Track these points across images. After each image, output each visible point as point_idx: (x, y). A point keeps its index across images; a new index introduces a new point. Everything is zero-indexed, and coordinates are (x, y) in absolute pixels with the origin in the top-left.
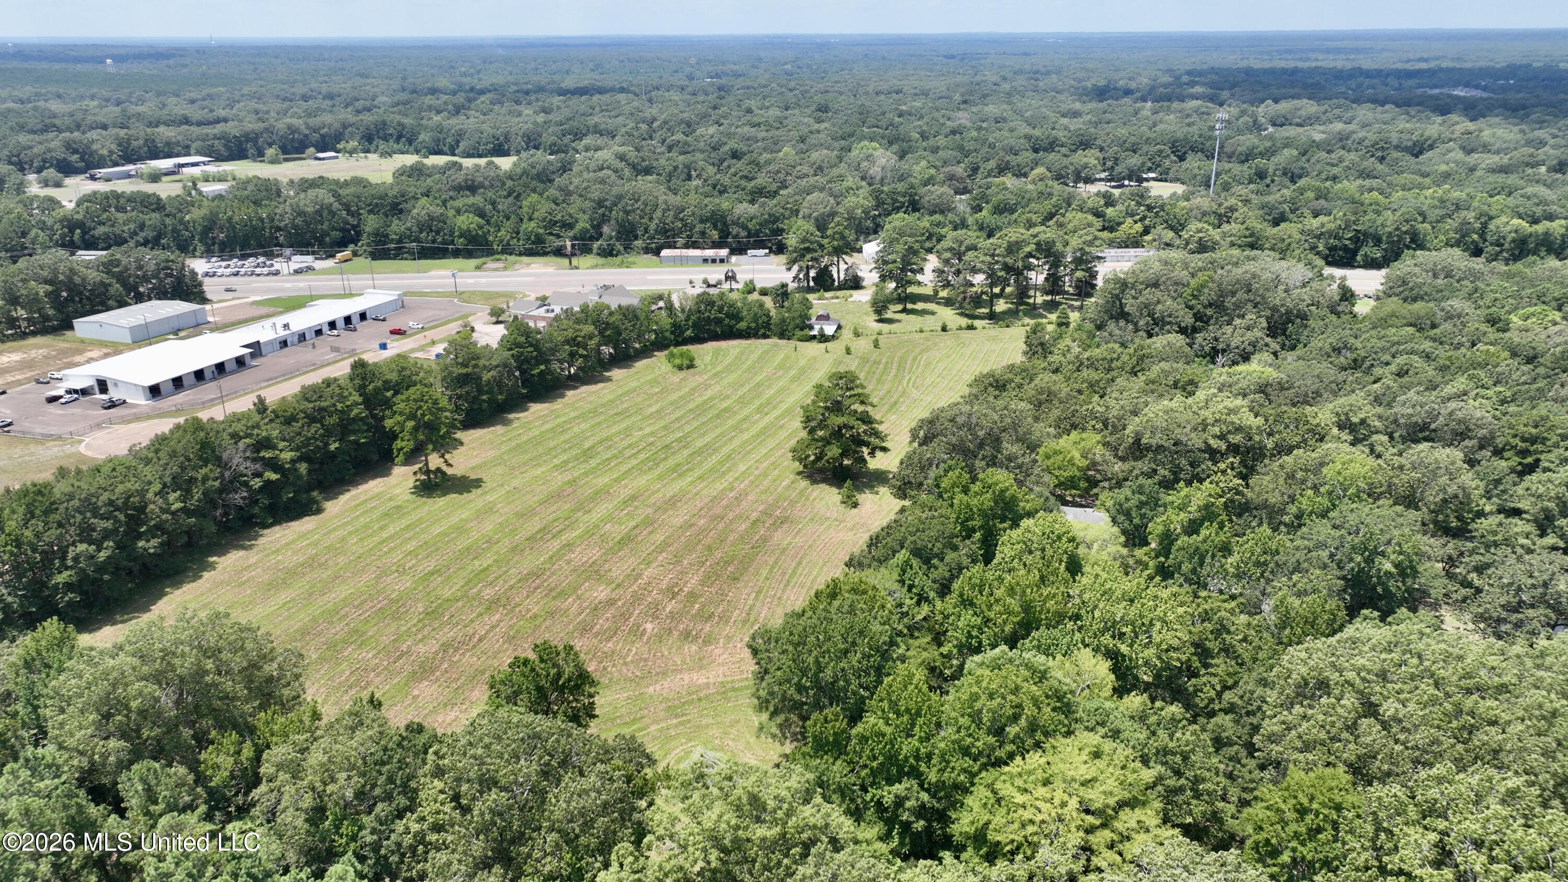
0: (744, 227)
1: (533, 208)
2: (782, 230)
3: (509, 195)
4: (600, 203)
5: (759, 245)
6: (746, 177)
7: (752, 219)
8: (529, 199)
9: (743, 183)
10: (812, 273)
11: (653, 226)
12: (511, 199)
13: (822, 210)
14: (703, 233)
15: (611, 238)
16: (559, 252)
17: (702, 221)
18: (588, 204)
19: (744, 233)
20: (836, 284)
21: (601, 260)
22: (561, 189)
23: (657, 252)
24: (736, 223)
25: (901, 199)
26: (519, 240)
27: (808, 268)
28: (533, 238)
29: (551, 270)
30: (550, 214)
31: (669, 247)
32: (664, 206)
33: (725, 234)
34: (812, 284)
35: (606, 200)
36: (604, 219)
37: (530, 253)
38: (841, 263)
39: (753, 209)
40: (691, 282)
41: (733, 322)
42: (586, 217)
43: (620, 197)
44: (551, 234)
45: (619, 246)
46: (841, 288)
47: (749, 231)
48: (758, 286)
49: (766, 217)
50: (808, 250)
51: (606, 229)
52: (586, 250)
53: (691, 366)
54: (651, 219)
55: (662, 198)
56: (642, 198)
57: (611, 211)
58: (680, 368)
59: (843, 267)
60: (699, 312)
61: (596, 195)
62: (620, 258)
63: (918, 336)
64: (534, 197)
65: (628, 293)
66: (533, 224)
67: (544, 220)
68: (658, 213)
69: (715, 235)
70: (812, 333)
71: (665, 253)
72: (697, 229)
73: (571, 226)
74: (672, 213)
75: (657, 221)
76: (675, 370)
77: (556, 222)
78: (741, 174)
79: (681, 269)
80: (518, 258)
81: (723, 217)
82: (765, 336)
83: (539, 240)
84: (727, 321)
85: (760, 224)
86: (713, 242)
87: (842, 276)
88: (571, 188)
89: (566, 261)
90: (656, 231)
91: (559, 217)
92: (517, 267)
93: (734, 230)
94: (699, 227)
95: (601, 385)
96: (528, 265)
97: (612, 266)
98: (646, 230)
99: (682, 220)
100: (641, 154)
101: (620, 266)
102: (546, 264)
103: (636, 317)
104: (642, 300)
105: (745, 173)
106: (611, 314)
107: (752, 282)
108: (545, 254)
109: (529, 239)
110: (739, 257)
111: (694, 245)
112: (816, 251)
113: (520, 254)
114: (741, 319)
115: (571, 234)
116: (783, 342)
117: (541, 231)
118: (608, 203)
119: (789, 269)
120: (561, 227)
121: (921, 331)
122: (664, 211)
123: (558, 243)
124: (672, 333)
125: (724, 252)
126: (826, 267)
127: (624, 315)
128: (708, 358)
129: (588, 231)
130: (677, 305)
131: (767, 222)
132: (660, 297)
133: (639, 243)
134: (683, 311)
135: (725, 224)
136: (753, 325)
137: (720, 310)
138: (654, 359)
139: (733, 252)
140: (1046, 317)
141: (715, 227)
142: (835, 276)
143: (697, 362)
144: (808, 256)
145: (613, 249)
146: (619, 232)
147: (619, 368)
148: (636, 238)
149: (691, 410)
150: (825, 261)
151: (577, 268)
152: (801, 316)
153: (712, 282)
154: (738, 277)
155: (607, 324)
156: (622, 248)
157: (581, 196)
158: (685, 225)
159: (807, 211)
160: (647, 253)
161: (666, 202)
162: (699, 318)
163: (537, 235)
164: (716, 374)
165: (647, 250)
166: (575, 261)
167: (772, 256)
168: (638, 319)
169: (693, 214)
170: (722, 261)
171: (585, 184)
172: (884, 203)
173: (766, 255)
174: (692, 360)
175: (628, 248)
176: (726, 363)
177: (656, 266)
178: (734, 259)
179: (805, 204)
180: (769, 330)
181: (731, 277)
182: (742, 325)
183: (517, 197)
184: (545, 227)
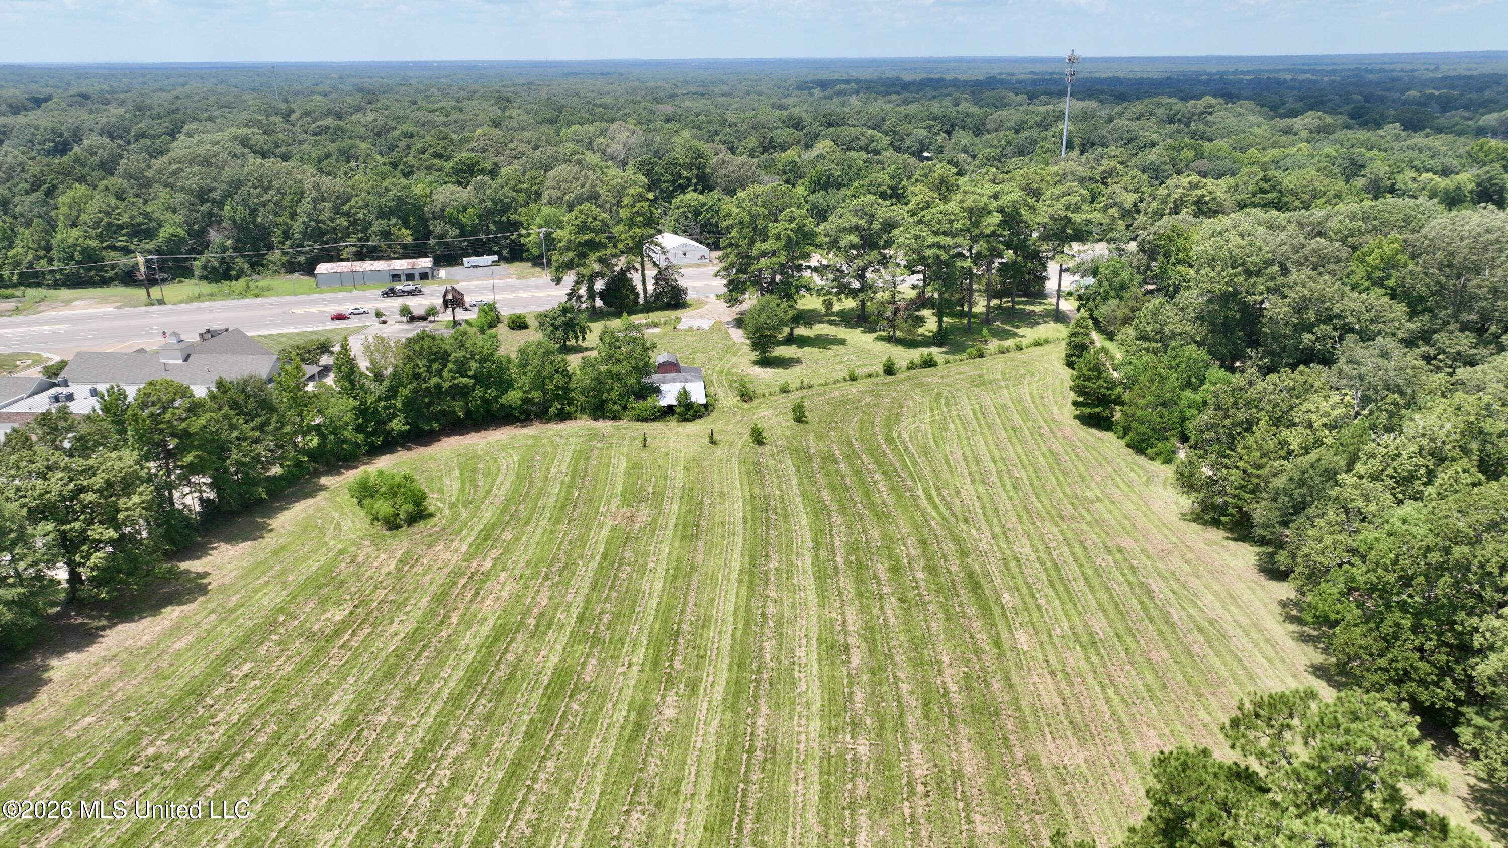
0: (454, 222)
1: (78, 206)
2: (517, 225)
3: (35, 188)
4: (202, 196)
5: (480, 249)
6: (439, 156)
7: (465, 209)
8: (70, 193)
9: (437, 162)
10: (599, 285)
11: (297, 227)
12: (38, 195)
13: (579, 190)
14: (386, 234)
15: (225, 250)
16: (129, 278)
17: (382, 215)
18: (180, 197)
19: (454, 232)
20: (641, 300)
21: (206, 287)
22: (129, 176)
23: (309, 269)
24: (440, 216)
25: (685, 174)
26: (51, 261)
27: (592, 278)
28: (77, 255)
29: (109, 309)
30: (107, 214)
31: (330, 259)
32: (314, 194)
33: (423, 233)
34: (599, 303)
35: (211, 190)
36: (212, 219)
37: (75, 282)
38: (648, 265)
39: (465, 194)
40: (378, 315)
41: (491, 393)
42: (178, 218)
43: (237, 185)
44: (113, 248)
45: (241, 263)
46: (649, 307)
47: (462, 227)
48: (505, 312)
49: (489, 204)
50: (592, 246)
51: (214, 236)
52: (181, 271)
53: (419, 515)
54: (293, 215)
55: (308, 183)
56: (276, 184)
57: (221, 204)
58: (392, 524)
59: (651, 273)
60: (417, 376)
61: (193, 183)
62: (242, 282)
63: (853, 389)
64: (80, 189)
65: (253, 346)
66: (75, 233)
67: (97, 225)
68: (306, 205)
69: (407, 236)
70: (664, 402)
71: (322, 268)
72: (375, 228)
73: (150, 234)
74: (329, 205)
75: (304, 218)
76: (379, 529)
77: (121, 227)
78: (431, 150)
79: (355, 293)
80: (52, 292)
81: (418, 208)
82: (563, 416)
83: (90, 257)
84: (478, 391)
85: (480, 216)
86: (404, 246)
87: (651, 288)
88: (150, 174)
89: (141, 292)
90: (304, 234)
91: (125, 218)
92: (42, 307)
93: (438, 227)
94: (377, 225)
95: (172, 614)
96: (67, 302)
97: (229, 295)
98: (287, 235)
99: (347, 214)
100: (273, 137)
101: (242, 295)
102: (104, 301)
103: (267, 405)
104: (285, 357)
105: (437, 149)
106: (195, 408)
107: (492, 307)
108: (104, 282)
109: (71, 258)
110: (449, 269)
111: (374, 254)
112: (605, 247)
113: (57, 285)
114: (509, 385)
115: (151, 246)
116: (604, 426)
117: (93, 244)
118: (215, 195)
119: (558, 281)
120: (131, 235)
121: (853, 378)
122: (315, 201)
123: (124, 261)
124: (359, 429)
125: (426, 263)
126: (623, 273)
127: (234, 405)
128: (453, 485)
129: (182, 240)
130: (363, 365)
131: (489, 212)
132: (324, 348)
133: (276, 256)
134: (379, 377)
135: (423, 220)
136: (537, 395)
137: (462, 369)
138: (321, 498)
139: (439, 262)
140: (1015, 335)
141: (406, 225)
142: (640, 288)
143: (432, 503)
144: (593, 256)
145: (229, 269)
146: (238, 240)
147: (231, 539)
148: (271, 247)
149: (456, 700)
150: (621, 263)
151: (161, 302)
152: (636, 369)
153: (417, 312)
154: (468, 299)
155: (185, 435)
156: (246, 266)
157: (166, 186)
158: (354, 223)
159: (555, 193)
160: (291, 271)
161: (317, 187)
162: (415, 391)
163: (85, 251)
164: (487, 535)
165: (291, 267)
166: (155, 292)
167: (504, 266)
168: (272, 409)
169: (367, 205)
170: (424, 276)
171: (174, 167)
172: (660, 181)
173: (494, 264)
174: (419, 500)
175: (257, 265)
176: (501, 493)
177: (310, 292)
178: (442, 273)
179: (548, 183)
180: (570, 401)
181: (454, 301)
182: (513, 397)
183: (50, 193)
184: (100, 236)
